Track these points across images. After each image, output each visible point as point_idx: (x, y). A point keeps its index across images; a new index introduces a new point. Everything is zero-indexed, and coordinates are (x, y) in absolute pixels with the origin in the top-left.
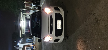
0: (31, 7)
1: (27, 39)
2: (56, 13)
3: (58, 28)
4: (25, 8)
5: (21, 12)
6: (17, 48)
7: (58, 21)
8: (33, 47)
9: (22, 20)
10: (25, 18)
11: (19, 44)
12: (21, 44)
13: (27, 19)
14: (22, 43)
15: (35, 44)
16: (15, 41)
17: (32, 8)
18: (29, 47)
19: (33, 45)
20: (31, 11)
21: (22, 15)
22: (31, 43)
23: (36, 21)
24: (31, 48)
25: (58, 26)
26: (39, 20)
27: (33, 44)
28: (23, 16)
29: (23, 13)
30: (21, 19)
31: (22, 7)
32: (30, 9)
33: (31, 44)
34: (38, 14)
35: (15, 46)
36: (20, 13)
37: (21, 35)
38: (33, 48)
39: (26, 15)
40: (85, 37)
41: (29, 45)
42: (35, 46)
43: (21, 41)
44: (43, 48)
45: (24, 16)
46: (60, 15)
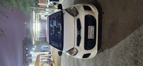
0: (46, 5)
1: (42, 47)
2: (87, 14)
3: (89, 38)
4: (39, 6)
5: (34, 11)
6: (30, 58)
7: (89, 27)
8: (50, 57)
9: (35, 23)
10: (39, 19)
11: (31, 53)
12: (34, 52)
13: (41, 20)
14: (36, 51)
15: (52, 53)
16: (27, 49)
17: (48, 7)
18: (44, 57)
19: (50, 55)
20: (47, 10)
21: (35, 15)
22: (47, 51)
23: (55, 25)
24: (47, 58)
25: (89, 34)
26: (60, 24)
27: (50, 53)
28: (36, 17)
29: (36, 13)
30: (34, 21)
31: (35, 5)
32: (46, 7)
33: (47, 53)
34: (57, 16)
35: (27, 55)
36: (32, 12)
37: (34, 42)
38: (50, 59)
39: (40, 16)
40: (136, 55)
41: (44, 54)
42: (52, 55)
43: (34, 49)
44: (63, 60)
45: (38, 16)
46: (93, 18)
